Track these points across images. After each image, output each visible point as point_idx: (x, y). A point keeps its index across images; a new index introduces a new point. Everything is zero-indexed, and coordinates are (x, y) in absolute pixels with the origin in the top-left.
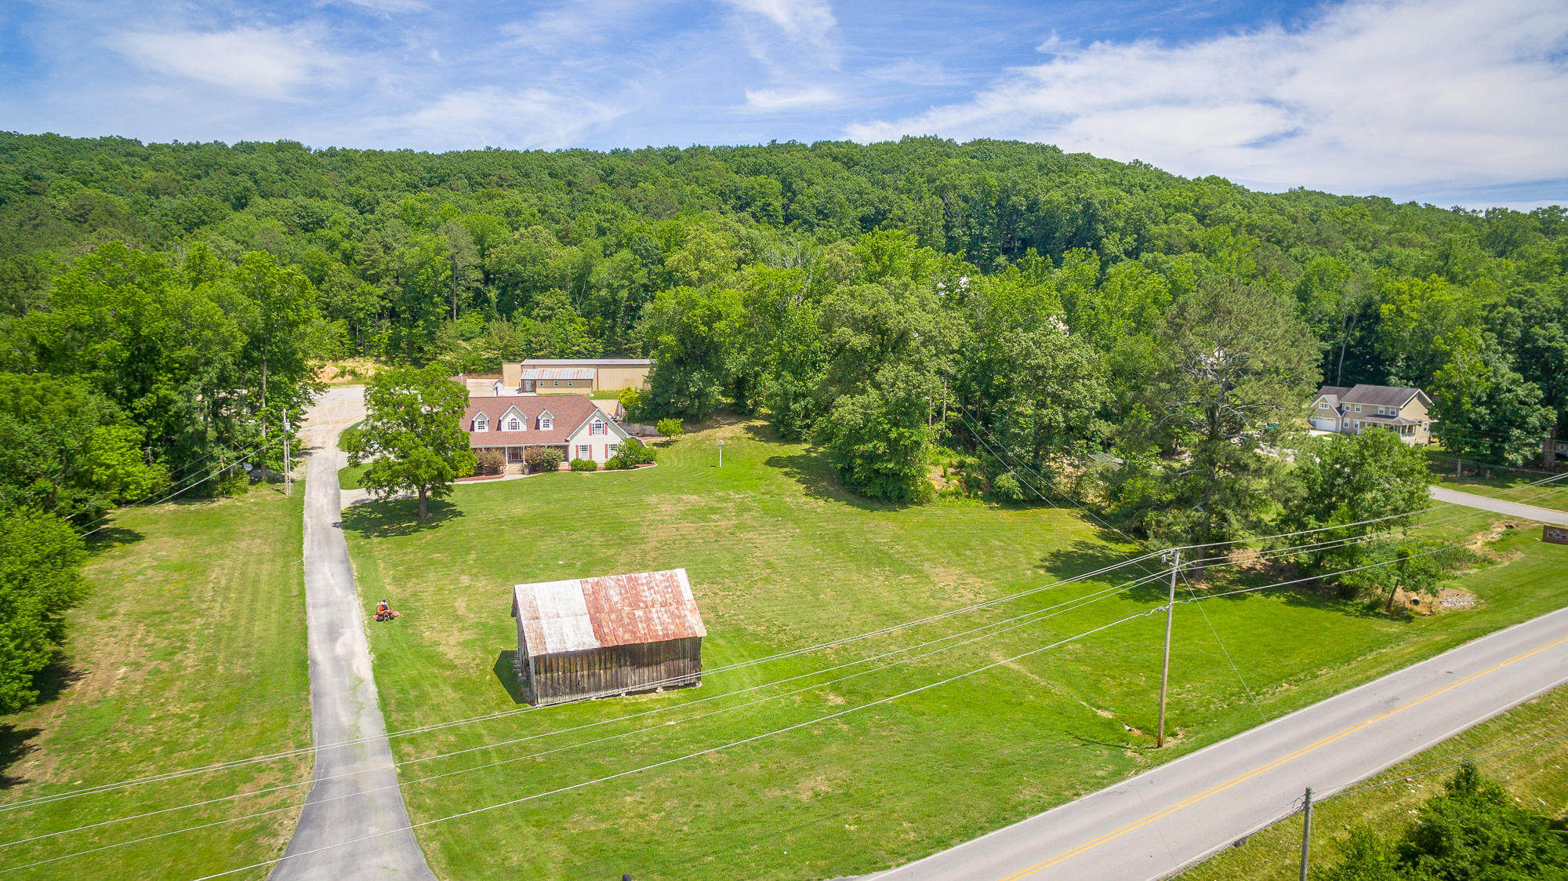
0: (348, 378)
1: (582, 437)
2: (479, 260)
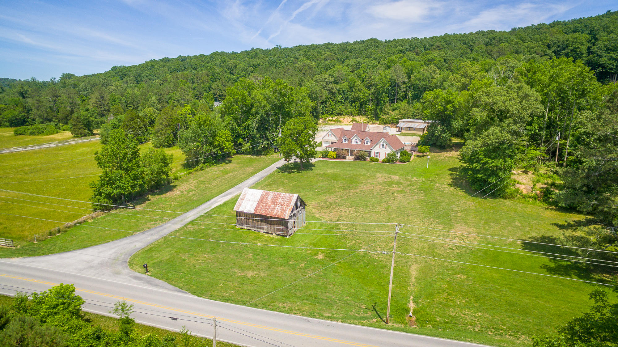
0: (354, 122)
1: (376, 149)
2: (406, 80)
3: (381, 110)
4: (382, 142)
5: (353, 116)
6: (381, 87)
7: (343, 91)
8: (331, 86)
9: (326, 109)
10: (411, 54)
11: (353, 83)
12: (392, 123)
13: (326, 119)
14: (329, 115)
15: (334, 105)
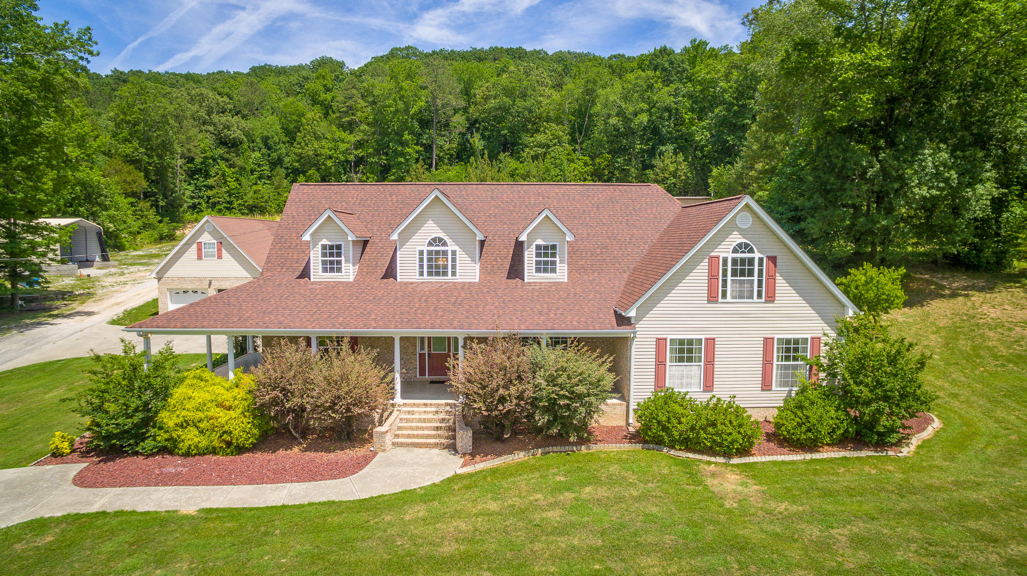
2: (462, 102)
4: (736, 239)
7: (265, 140)
8: (222, 120)
11: (295, 117)
14: (220, 211)
15: (237, 180)
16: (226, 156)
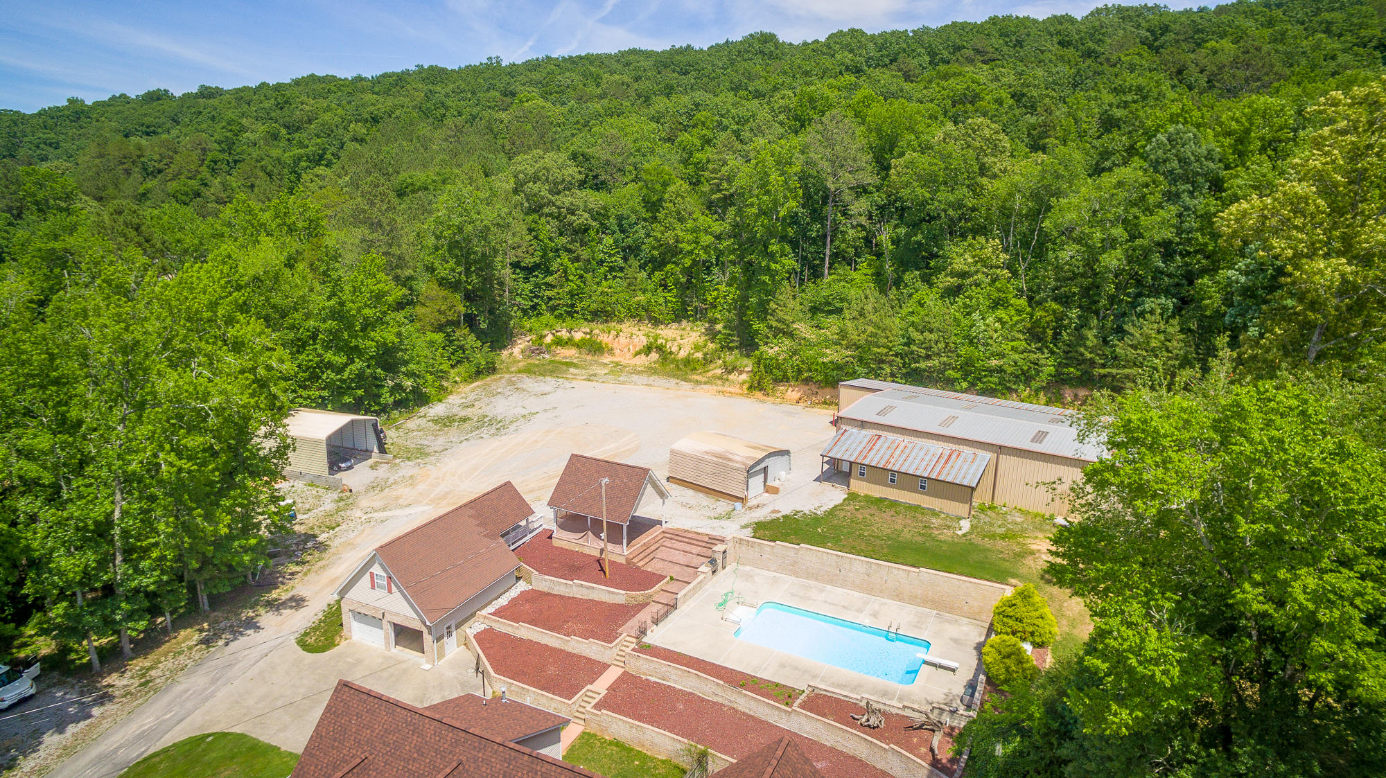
2: (870, 179)
3: (763, 311)
5: (656, 322)
6: (763, 213)
7: (620, 218)
8: (565, 200)
9: (548, 293)
10: (885, 77)
11: (658, 187)
12: (807, 381)
13: (542, 337)
14: (559, 317)
15: (581, 277)
16: (569, 246)
